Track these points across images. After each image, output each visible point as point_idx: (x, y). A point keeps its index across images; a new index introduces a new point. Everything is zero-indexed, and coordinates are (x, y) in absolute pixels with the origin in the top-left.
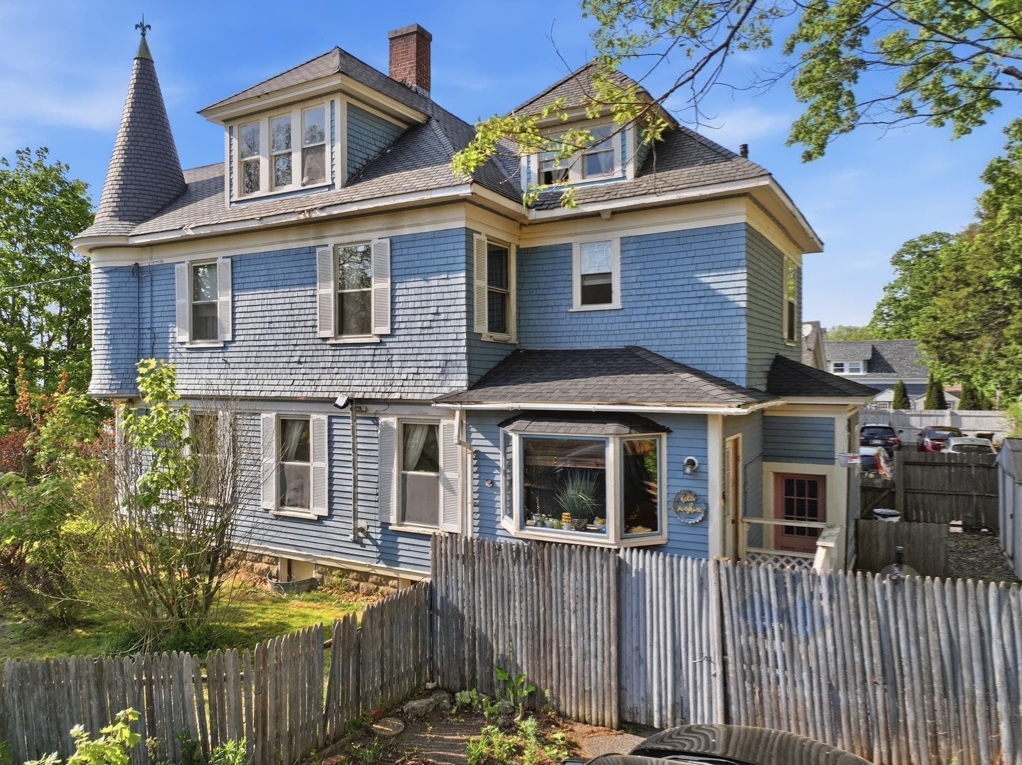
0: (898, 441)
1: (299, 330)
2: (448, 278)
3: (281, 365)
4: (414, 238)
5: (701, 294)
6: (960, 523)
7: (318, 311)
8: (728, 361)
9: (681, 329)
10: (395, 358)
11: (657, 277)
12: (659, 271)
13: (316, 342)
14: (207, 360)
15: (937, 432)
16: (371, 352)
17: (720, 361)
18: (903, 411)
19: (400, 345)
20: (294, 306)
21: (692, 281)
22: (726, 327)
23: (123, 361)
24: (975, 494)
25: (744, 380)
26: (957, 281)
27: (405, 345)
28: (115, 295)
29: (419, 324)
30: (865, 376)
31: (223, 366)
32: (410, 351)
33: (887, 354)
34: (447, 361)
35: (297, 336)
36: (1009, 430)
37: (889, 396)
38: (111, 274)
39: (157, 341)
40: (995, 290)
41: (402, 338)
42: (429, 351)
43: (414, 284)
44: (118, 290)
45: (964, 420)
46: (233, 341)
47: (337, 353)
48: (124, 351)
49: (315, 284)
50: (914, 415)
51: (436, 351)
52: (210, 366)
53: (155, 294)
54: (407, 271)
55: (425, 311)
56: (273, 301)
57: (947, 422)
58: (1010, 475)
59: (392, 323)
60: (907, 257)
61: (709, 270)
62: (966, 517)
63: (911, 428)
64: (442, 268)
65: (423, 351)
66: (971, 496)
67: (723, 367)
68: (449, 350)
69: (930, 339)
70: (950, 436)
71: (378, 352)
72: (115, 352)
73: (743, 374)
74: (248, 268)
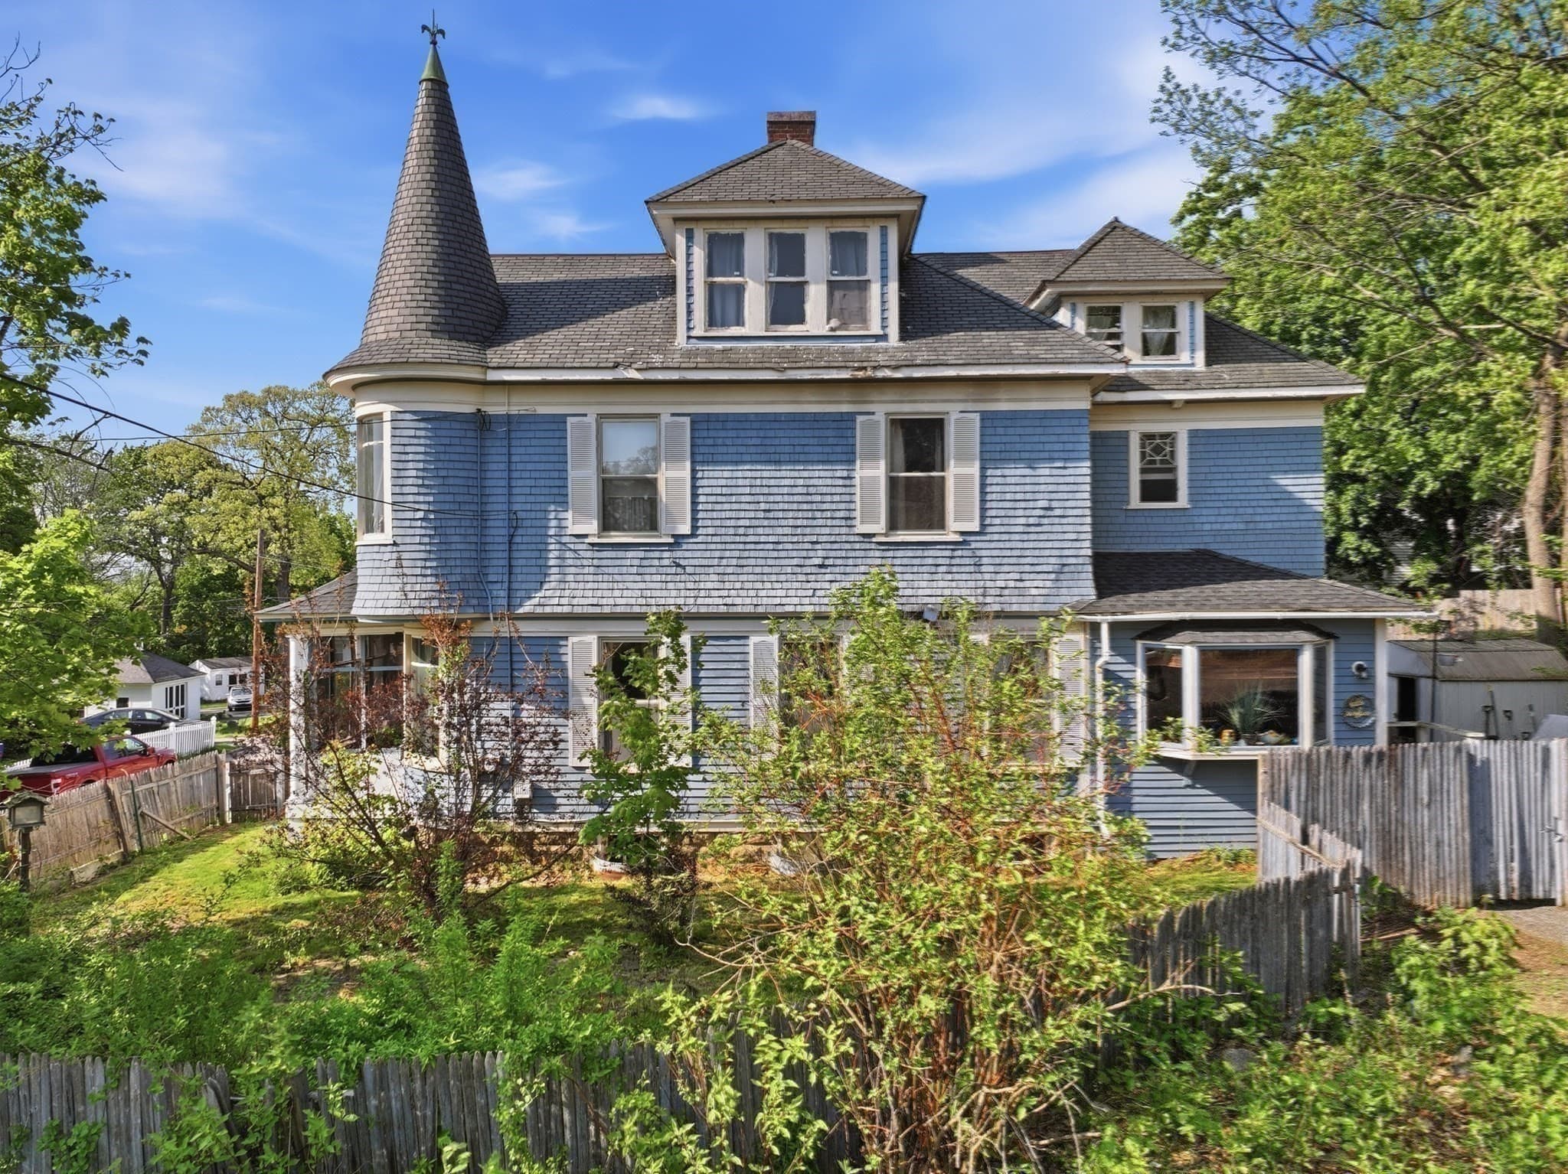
1: (820, 522)
2: (1065, 468)
3: (789, 570)
4: (1014, 415)
5: (1276, 496)
7: (857, 498)
10: (985, 561)
11: (1229, 476)
12: (1232, 469)
13: (852, 539)
14: (636, 562)
16: (948, 553)
19: (993, 545)
20: (812, 490)
21: (1268, 482)
22: (1304, 531)
23: (458, 563)
27: (1001, 545)
28: (442, 457)
29: (1022, 521)
31: (673, 570)
32: (1008, 553)
34: (1064, 565)
35: (818, 530)
38: (437, 424)
39: (520, 531)
41: (996, 537)
42: (1037, 553)
43: (1015, 472)
44: (448, 449)
46: (693, 535)
47: (890, 554)
48: (459, 547)
49: (852, 462)
51: (1047, 553)
52: (641, 570)
53: (514, 459)
54: (1003, 455)
55: (1031, 504)
56: (772, 482)
59: (983, 517)
61: (1286, 472)
64: (1056, 455)
65: (1028, 553)
68: (1066, 552)
71: (959, 553)
72: (444, 547)
74: (722, 434)
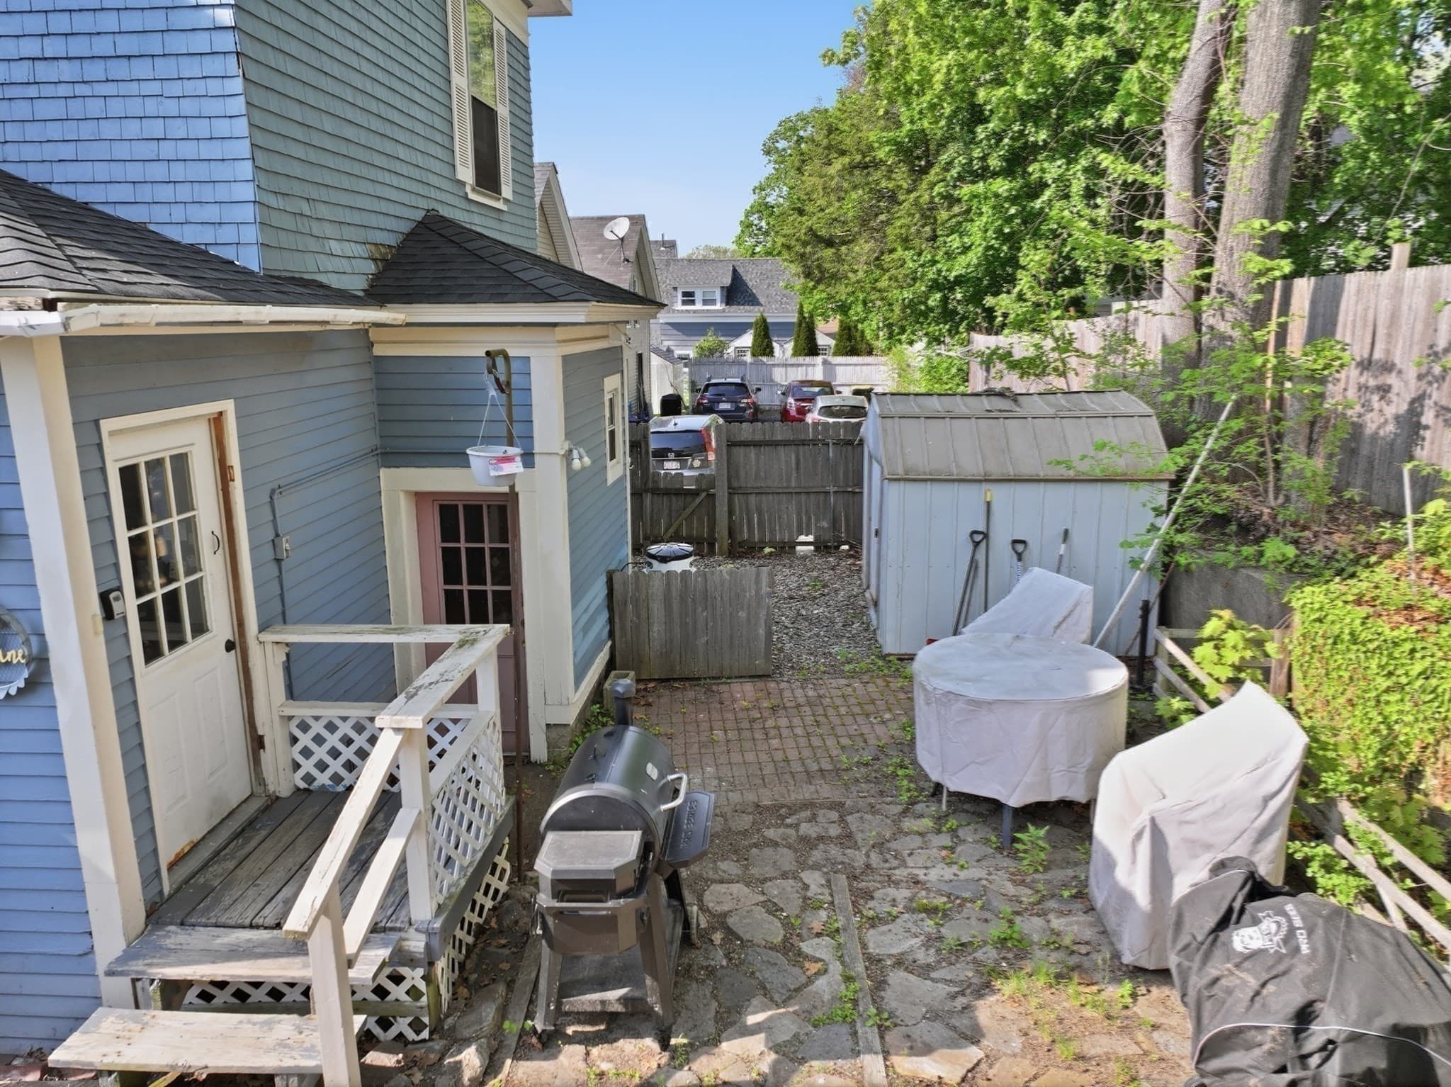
0: (754, 403)
6: (810, 538)
8: (207, 193)
9: (63, 90)
15: (805, 389)
17: (184, 193)
18: (764, 359)
22: (189, 87)
24: (832, 489)
25: (254, 250)
26: (829, 147)
30: (724, 311)
33: (751, 279)
36: (889, 383)
37: (747, 340)
40: (876, 164)
45: (839, 370)
50: (778, 365)
57: (818, 374)
58: (879, 462)
60: (782, 144)
62: (818, 528)
63: (772, 383)
66: (828, 493)
67: (196, 213)
69: (793, 243)
70: (819, 394)
73: (251, 234)
